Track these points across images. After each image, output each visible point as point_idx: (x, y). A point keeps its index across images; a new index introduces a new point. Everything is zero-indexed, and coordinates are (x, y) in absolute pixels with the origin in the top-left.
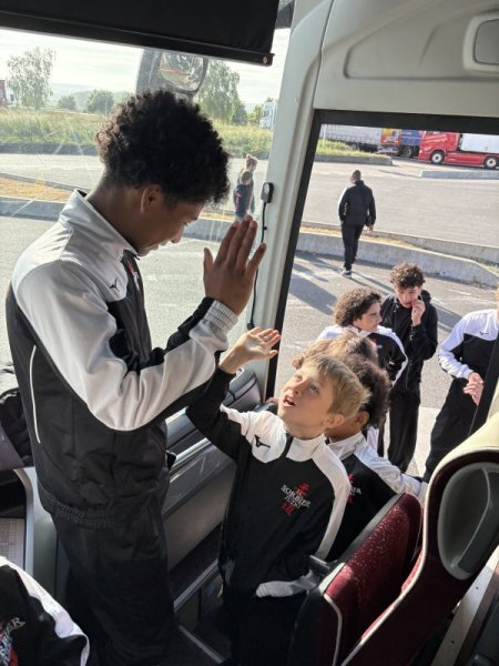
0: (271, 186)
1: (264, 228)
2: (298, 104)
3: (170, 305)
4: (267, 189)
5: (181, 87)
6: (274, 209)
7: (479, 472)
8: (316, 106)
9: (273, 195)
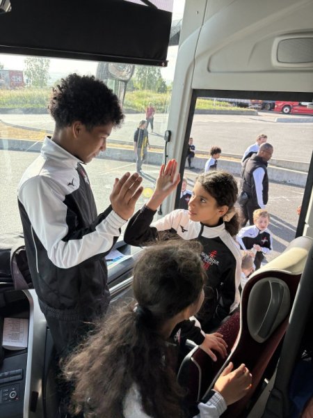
0: (170, 132)
1: (166, 156)
2: (183, 87)
4: (168, 134)
6: (172, 145)
8: (194, 87)
9: (171, 137)
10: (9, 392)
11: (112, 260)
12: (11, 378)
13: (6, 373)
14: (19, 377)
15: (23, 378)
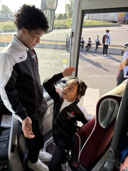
4: (72, 33)
7: (108, 101)
9: (73, 35)
10: (3, 145)
12: (4, 139)
14: (7, 139)
15: (9, 139)
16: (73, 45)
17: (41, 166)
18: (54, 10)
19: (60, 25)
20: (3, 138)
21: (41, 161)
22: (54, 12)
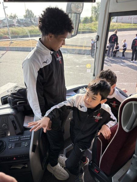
0: (98, 36)
1: (97, 48)
2: (104, 12)
3: (82, 73)
4: (97, 37)
5: (78, 12)
6: (99, 42)
7: (132, 104)
8: (110, 12)
9: (99, 39)
10: (25, 144)
11: (71, 96)
13: (24, 137)
14: (29, 138)
15: (30, 139)
16: (98, 49)
17: (61, 170)
18: (80, 14)
19: (85, 30)
20: (25, 138)
21: (61, 166)
22: (80, 15)
